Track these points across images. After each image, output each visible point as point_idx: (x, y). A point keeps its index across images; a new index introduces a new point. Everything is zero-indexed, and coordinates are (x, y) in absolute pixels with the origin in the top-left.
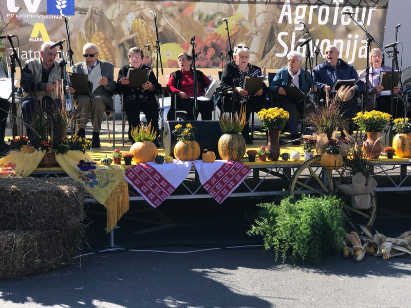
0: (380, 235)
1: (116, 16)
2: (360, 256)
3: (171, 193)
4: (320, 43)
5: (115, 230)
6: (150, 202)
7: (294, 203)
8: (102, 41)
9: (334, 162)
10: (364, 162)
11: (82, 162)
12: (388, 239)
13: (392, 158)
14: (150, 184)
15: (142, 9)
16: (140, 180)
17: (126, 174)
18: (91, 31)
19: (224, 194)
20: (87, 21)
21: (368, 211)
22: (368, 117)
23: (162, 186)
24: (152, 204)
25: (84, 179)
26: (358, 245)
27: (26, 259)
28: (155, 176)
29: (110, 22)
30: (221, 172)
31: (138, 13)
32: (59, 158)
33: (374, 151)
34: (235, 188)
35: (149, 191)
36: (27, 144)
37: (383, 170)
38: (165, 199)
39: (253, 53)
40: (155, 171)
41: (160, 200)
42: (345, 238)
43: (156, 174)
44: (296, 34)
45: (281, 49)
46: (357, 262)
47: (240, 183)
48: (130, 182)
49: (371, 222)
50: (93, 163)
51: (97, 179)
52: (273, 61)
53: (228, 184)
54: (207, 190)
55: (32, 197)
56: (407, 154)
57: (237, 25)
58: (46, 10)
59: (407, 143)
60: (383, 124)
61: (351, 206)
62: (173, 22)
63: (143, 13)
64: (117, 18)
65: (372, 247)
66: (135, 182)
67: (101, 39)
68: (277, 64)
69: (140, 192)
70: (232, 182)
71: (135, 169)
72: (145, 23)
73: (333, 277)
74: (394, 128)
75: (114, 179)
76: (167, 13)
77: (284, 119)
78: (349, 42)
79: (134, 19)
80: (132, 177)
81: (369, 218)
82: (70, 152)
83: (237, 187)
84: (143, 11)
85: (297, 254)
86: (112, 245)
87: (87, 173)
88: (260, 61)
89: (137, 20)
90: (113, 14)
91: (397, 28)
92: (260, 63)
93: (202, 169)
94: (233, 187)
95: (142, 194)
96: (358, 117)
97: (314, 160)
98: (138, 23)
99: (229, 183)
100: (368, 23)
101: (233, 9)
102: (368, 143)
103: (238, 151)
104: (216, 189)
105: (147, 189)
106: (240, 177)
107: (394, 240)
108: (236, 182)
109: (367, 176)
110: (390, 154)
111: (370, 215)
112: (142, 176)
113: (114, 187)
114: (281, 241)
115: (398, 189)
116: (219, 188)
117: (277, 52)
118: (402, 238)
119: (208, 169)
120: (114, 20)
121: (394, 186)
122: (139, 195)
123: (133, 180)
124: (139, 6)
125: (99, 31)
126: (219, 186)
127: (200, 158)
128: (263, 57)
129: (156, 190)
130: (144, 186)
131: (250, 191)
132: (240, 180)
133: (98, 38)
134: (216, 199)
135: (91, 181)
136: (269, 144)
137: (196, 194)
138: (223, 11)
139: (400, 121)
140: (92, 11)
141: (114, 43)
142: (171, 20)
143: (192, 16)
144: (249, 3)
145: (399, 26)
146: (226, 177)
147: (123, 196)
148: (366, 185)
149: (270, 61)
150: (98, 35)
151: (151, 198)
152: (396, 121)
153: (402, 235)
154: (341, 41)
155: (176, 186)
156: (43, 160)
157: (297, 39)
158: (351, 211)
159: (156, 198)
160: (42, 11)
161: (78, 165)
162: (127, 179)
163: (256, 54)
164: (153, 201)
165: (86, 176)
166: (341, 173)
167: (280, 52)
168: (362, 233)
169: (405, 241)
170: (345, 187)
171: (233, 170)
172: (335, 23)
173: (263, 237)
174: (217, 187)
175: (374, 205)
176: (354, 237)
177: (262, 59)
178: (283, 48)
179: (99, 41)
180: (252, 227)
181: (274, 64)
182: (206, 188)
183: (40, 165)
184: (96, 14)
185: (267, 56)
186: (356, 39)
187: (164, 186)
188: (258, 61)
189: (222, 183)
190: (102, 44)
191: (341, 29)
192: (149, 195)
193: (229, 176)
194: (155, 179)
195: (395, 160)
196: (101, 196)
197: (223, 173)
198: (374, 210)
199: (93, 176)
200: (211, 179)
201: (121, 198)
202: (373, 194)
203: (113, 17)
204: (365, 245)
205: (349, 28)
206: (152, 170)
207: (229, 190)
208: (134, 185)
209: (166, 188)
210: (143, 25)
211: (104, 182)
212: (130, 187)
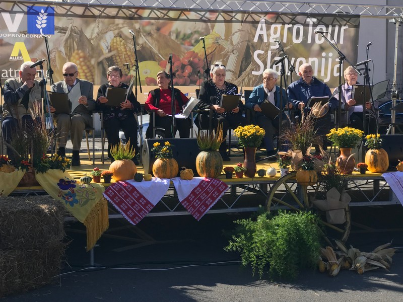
0: (354, 249)
1: (95, 35)
2: (336, 270)
3: (150, 210)
4: (295, 62)
5: (95, 248)
6: (129, 220)
7: (271, 219)
8: (81, 59)
9: (309, 178)
10: (338, 177)
11: (62, 180)
12: (363, 253)
13: (365, 173)
14: (129, 201)
15: (121, 28)
16: (119, 198)
17: (106, 193)
18: (70, 49)
19: (202, 211)
20: (67, 40)
21: (342, 226)
22: (341, 134)
23: (141, 204)
24: (131, 222)
25: (64, 198)
26: (333, 260)
27: (6, 279)
28: (134, 194)
29: (89, 40)
30: (198, 189)
31: (116, 32)
32: (39, 177)
33: (347, 167)
34: (213, 205)
35: (129, 209)
36: (7, 164)
37: (356, 185)
38: (144, 216)
39: (230, 70)
40: (134, 189)
41: (140, 218)
42: (320, 253)
43: (135, 192)
44: (272, 53)
45: (257, 68)
46: (333, 276)
47: (217, 200)
48: (110, 200)
49: (345, 236)
50: (73, 182)
51: (77, 198)
52: (250, 79)
53: (206, 201)
54: (185, 207)
55: (12, 217)
56: (379, 169)
57: (214, 43)
58: (26, 29)
59: (379, 158)
60: (355, 140)
61: (326, 222)
62: (150, 40)
63: (121, 32)
64: (96, 37)
65: (347, 262)
66: (115, 200)
67: (80, 57)
68: (253, 82)
69: (119, 210)
70: (210, 199)
71: (114, 187)
72: (123, 41)
73: (310, 292)
74: (366, 144)
75: (93, 197)
76: (145, 31)
77: (260, 136)
78: (323, 60)
79: (113, 37)
80: (111, 195)
81: (344, 233)
82: (50, 171)
83: (214, 203)
84: (122, 30)
85: (274, 269)
86: (92, 263)
87: (67, 191)
88: (237, 79)
89: (115, 39)
90: (92, 33)
91: (368, 46)
92: (236, 81)
93: (180, 186)
94: (211, 204)
95: (121, 211)
96: (331, 133)
97: (289, 176)
98: (117, 41)
99: (207, 199)
100: (341, 42)
101: (210, 28)
102: (341, 158)
103: (216, 168)
104: (194, 206)
105: (126, 207)
106: (217, 194)
107: (368, 254)
108: (214, 199)
109: (340, 191)
110: (363, 169)
111: (344, 229)
112: (121, 194)
113: (94, 205)
114: (258, 257)
115: (371, 203)
116: (197, 205)
117: (253, 70)
118: (375, 253)
119: (185, 187)
120: (93, 39)
121: (368, 201)
122: (118, 213)
123: (112, 198)
124: (118, 25)
125: (78, 49)
126: (197, 203)
127: (178, 175)
128: (240, 74)
129: (135, 207)
130: (123, 204)
131: (227, 208)
132: (217, 196)
133: (77, 56)
134: (194, 216)
135: (71, 199)
136: (246, 161)
137: (174, 211)
138: (200, 30)
139: (371, 137)
140: (72, 30)
141: (93, 62)
142: (149, 38)
143: (170, 34)
144: (225, 22)
145: (370, 44)
146: (204, 194)
147: (103, 214)
148: (340, 200)
149: (246, 79)
150: (78, 54)
151: (131, 216)
152: (368, 137)
153: (376, 250)
154: (316, 60)
155: (155, 203)
156: (23, 179)
157: (273, 57)
158: (326, 226)
159: (135, 215)
160: (22, 31)
161: (58, 184)
162: (107, 197)
163: (233, 72)
164: (132, 219)
165: (66, 195)
166: (316, 188)
167: (256, 71)
168: (337, 248)
169: (379, 255)
170: (320, 203)
171: (211, 187)
172: (309, 41)
173: (240, 253)
174: (195, 203)
175: (348, 220)
176: (329, 251)
177: (239, 77)
178: (259, 66)
179: (79, 59)
180: (229, 243)
181: (251, 82)
182: (185, 205)
183: (20, 185)
184: (75, 33)
185: (244, 74)
186: (330, 57)
187: (143, 203)
188: (235, 79)
189: (200, 199)
190: (81, 62)
191: (316, 48)
192: (128, 213)
193: (207, 193)
194: (134, 197)
195: (368, 176)
196: (80, 214)
197: (200, 190)
198: (349, 225)
199: (73, 194)
200: (189, 196)
201: (100, 216)
202: (347, 209)
203: (92, 35)
204: (340, 259)
205: (323, 46)
206: (131, 188)
207: (207, 206)
208: (113, 203)
209: (145, 206)
210: (122, 43)
211: (84, 200)
212: (110, 205)
